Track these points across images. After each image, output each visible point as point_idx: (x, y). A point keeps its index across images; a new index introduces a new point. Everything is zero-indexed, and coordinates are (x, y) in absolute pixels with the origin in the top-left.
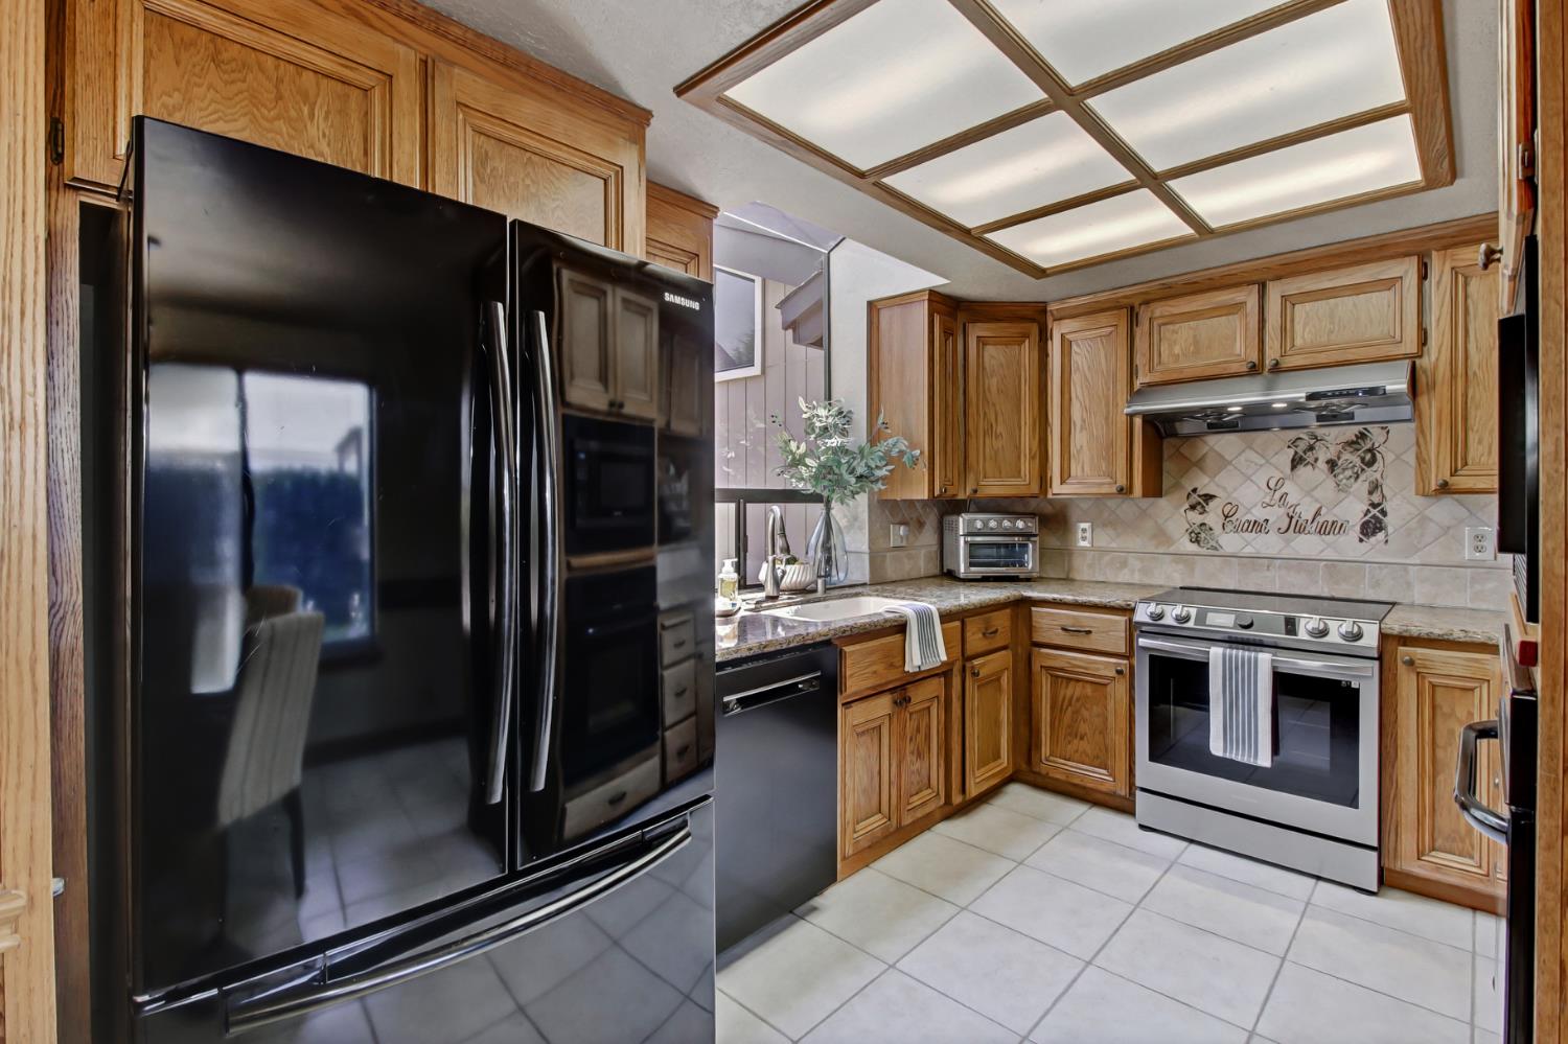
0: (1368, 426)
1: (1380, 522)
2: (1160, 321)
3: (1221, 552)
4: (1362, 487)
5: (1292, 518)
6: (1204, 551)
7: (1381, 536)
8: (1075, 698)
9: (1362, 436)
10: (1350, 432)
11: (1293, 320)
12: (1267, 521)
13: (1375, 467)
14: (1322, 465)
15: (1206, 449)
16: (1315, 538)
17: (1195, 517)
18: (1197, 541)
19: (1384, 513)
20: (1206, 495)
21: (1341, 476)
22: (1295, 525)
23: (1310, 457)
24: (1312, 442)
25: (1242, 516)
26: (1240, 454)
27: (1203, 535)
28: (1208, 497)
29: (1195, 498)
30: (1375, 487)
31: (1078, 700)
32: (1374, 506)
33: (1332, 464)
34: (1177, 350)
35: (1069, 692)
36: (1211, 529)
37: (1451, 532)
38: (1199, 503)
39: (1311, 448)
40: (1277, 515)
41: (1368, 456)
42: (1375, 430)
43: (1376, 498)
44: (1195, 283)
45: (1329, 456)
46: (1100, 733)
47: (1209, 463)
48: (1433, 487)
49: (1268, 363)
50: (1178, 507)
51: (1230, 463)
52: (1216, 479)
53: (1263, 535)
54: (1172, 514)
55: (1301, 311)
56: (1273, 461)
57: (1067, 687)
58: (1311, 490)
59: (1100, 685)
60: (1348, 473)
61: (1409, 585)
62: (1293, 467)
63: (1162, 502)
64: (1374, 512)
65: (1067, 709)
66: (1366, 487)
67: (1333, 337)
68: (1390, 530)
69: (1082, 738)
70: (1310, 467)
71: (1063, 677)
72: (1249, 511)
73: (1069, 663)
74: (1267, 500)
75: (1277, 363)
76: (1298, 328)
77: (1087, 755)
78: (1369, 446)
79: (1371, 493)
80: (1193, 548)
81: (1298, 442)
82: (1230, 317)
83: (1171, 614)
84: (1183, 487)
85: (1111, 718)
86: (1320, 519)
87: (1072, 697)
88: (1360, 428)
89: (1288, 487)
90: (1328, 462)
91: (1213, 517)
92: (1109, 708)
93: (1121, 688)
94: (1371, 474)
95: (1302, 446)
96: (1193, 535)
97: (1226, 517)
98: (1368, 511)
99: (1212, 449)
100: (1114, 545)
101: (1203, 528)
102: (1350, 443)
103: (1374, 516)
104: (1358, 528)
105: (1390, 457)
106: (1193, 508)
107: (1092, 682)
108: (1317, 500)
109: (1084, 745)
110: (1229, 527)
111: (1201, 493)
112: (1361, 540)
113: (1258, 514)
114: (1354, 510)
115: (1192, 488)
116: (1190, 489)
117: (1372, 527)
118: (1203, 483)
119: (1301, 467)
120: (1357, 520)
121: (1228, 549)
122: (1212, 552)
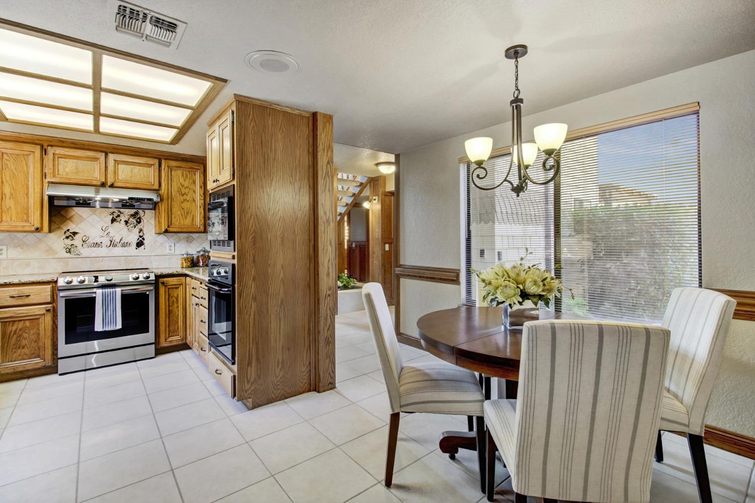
0: (139, 210)
1: (142, 242)
2: (59, 156)
3: (81, 256)
4: (137, 230)
5: (112, 241)
6: (73, 256)
7: (143, 247)
8: (18, 330)
9: (137, 213)
10: (133, 211)
11: (118, 169)
12: (102, 243)
13: (140, 224)
14: (123, 222)
15: (74, 213)
16: (120, 248)
17: (69, 242)
18: (70, 252)
19: (144, 239)
20: (74, 232)
21: (130, 227)
22: (112, 244)
23: (118, 219)
24: (119, 213)
25: (91, 241)
26: (90, 216)
27: (72, 249)
28: (75, 233)
29: (68, 234)
30: (141, 230)
31: (20, 330)
32: (140, 237)
33: (126, 222)
34: (67, 170)
35: (14, 328)
36: (76, 247)
37: (163, 245)
38: (71, 236)
39: (119, 216)
40: (106, 241)
41: (138, 220)
42: (140, 211)
43: (141, 234)
44: (76, 144)
45: (125, 220)
46: (35, 342)
47: (75, 219)
48: (163, 231)
49: (109, 183)
50: (59, 237)
51: (85, 219)
52: (79, 226)
53: (100, 248)
54: (57, 241)
55: (121, 167)
56: (104, 220)
57: (13, 325)
58: (119, 231)
59: (34, 319)
60: (132, 225)
61: (151, 262)
62: (112, 223)
63: (51, 235)
64: (141, 239)
65: (13, 336)
66: (138, 230)
67: (132, 179)
68: (146, 245)
69: (23, 348)
70: (118, 223)
71: (9, 322)
72: (93, 239)
73: (15, 313)
74: (102, 235)
75: (113, 184)
76: (120, 173)
77: (27, 355)
78: (139, 216)
79: (139, 232)
80: (68, 255)
81: (114, 213)
82: (93, 162)
83: (76, 280)
84: (63, 229)
85: (42, 333)
86: (122, 242)
87: (17, 329)
88: (136, 210)
89: (110, 230)
90: (125, 221)
91: (77, 241)
92: (40, 329)
93: (48, 318)
94: (139, 226)
95: (115, 215)
96: (67, 249)
97: (84, 241)
98: (139, 239)
99: (76, 213)
100: (21, 256)
101: (72, 246)
102: (132, 215)
104: (135, 245)
105: (145, 221)
106: (67, 238)
107: (29, 320)
108: (121, 235)
109: (26, 351)
110: (85, 245)
111: (72, 232)
112: (136, 249)
113: (98, 240)
114: (134, 238)
115: (67, 229)
116: (66, 230)
117: (140, 244)
118: (73, 227)
119: (115, 223)
120: (135, 242)
121: (84, 255)
122: (76, 256)
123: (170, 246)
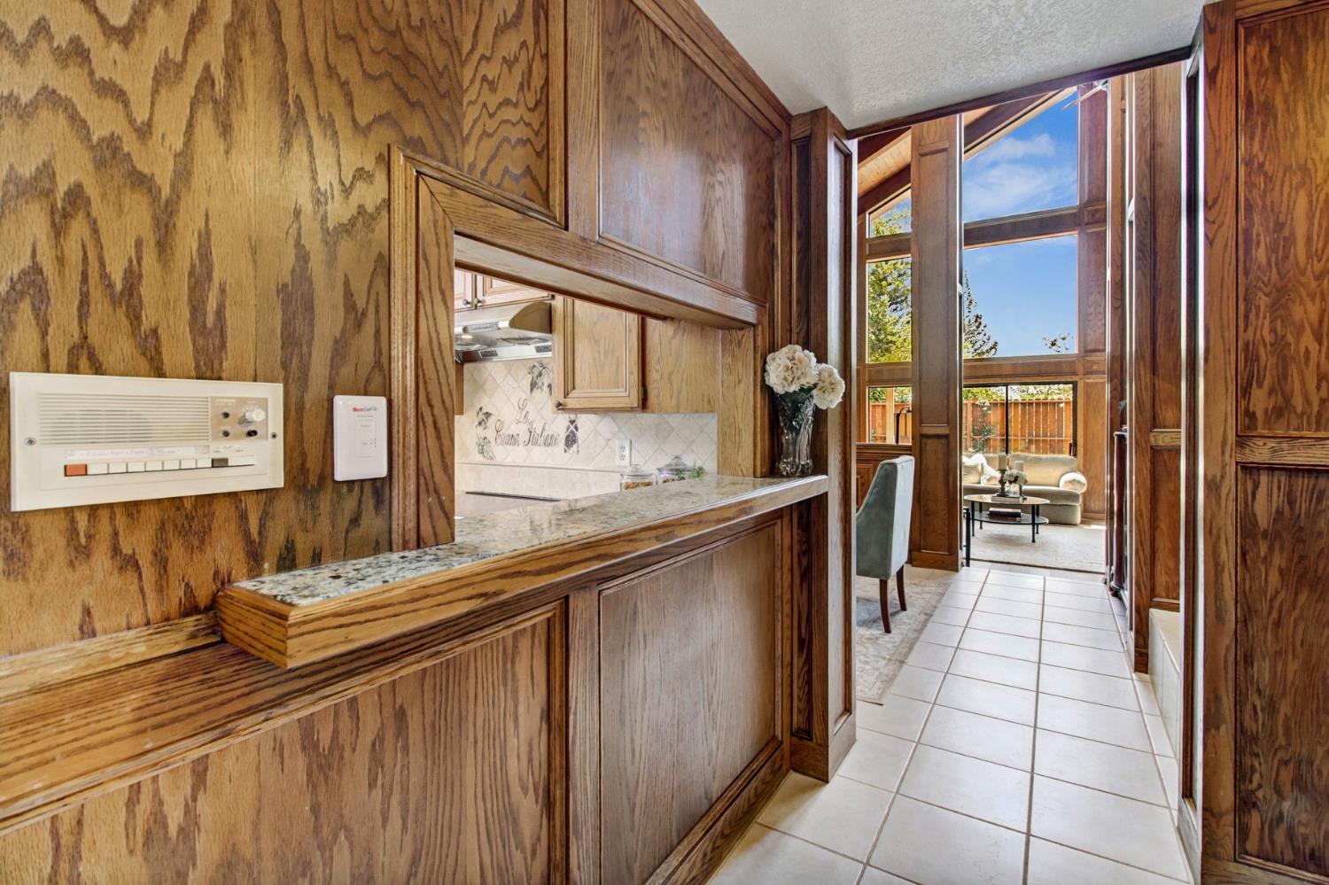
1: (575, 436)
3: (494, 461)
5: (531, 432)
6: (486, 461)
7: (575, 446)
12: (518, 435)
14: (546, 389)
15: (487, 375)
16: (542, 449)
17: (481, 432)
18: (482, 452)
19: (576, 428)
20: (487, 413)
22: (532, 440)
23: (540, 381)
24: (542, 367)
25: (506, 431)
26: (505, 379)
27: (485, 447)
28: (488, 415)
29: (481, 416)
32: (571, 422)
33: (551, 386)
36: (489, 442)
37: (609, 444)
38: (483, 420)
39: (541, 373)
40: (521, 430)
43: (573, 416)
45: (550, 380)
47: (489, 387)
50: (472, 424)
51: (499, 386)
52: (493, 400)
53: (516, 447)
54: (469, 430)
56: (522, 384)
58: (541, 409)
61: (589, 486)
62: (532, 390)
63: (464, 420)
64: (572, 428)
68: (579, 442)
70: (539, 388)
72: (509, 428)
74: (519, 417)
80: (479, 458)
81: (535, 369)
84: (475, 407)
86: (545, 434)
89: (529, 406)
90: (548, 386)
91: (491, 431)
95: (536, 372)
96: (480, 447)
97: (497, 432)
98: (569, 427)
99: (490, 375)
101: (485, 440)
103: (572, 432)
104: (564, 442)
106: (480, 424)
108: (543, 418)
110: (499, 440)
111: (484, 412)
112: (566, 451)
113: (513, 429)
114: (561, 426)
115: (480, 406)
116: (478, 408)
117: (571, 440)
118: (487, 403)
119: (535, 390)
120: (563, 436)
121: (499, 459)
122: (489, 462)
123: (623, 448)
